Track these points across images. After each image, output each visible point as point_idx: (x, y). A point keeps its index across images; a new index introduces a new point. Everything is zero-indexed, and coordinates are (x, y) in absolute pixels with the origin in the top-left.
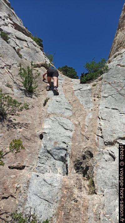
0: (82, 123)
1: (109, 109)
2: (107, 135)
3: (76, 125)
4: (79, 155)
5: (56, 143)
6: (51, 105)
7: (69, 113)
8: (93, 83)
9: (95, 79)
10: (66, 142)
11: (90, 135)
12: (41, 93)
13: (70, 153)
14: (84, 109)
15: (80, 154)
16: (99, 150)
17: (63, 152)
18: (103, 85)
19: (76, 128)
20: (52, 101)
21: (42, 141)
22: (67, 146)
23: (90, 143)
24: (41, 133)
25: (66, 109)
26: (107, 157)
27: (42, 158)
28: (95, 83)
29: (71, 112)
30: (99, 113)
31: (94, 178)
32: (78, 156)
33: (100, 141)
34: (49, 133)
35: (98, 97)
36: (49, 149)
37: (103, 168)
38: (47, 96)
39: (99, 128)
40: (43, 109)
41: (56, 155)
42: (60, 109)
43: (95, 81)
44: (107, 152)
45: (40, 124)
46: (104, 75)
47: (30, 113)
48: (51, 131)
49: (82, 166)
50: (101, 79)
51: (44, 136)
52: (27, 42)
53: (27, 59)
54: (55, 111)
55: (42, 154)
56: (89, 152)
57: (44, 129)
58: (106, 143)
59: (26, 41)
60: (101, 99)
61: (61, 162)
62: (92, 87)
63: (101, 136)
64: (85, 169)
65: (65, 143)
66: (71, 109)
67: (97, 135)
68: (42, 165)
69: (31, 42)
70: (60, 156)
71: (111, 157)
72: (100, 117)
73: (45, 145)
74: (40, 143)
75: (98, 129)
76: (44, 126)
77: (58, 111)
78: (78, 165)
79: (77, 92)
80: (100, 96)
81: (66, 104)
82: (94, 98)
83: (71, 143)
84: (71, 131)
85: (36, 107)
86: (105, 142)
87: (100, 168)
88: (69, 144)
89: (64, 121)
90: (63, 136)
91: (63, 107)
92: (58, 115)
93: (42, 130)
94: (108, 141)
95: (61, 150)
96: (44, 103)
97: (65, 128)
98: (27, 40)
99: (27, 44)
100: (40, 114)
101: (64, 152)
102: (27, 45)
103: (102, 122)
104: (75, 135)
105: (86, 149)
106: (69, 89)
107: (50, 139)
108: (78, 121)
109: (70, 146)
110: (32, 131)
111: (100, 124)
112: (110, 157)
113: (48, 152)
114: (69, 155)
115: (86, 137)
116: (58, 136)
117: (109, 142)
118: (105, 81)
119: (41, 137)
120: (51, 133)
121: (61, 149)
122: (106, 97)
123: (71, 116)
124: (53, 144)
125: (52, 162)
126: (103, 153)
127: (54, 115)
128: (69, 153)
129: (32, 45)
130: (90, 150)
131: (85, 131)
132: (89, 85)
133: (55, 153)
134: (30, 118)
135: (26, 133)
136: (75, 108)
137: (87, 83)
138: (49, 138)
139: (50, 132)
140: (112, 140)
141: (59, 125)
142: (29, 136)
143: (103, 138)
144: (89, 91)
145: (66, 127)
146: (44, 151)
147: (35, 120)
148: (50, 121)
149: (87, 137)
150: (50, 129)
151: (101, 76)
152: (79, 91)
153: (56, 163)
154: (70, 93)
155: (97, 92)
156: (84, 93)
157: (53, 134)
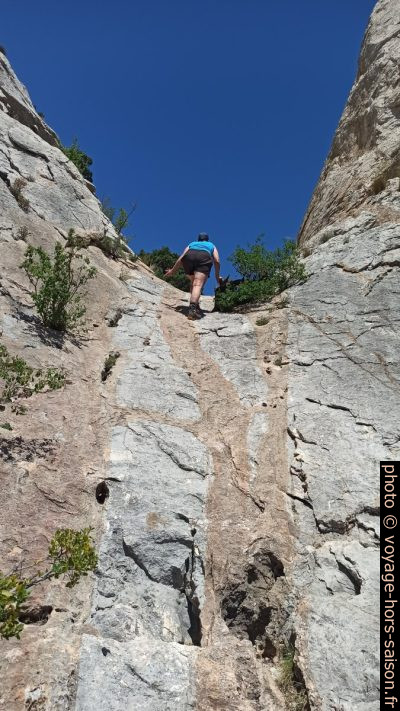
0: (237, 450)
1: (321, 407)
2: (324, 497)
3: (216, 454)
4: (235, 564)
5: (154, 518)
6: (127, 378)
7: (188, 412)
8: (258, 314)
9: (263, 302)
10: (188, 516)
11: (267, 493)
12: (92, 334)
13: (206, 556)
14: (238, 399)
15: (240, 561)
16: (302, 551)
17: (179, 552)
18: (290, 325)
19: (219, 465)
20: (128, 364)
21: (104, 509)
22: (194, 532)
23: (271, 522)
24: (101, 481)
25: (180, 395)
26: (333, 576)
27: (107, 573)
28: (265, 314)
29: (197, 409)
30: (291, 419)
31: (301, 659)
32: (233, 571)
33: (301, 517)
34: (129, 482)
35: (279, 363)
36: (130, 540)
37: (325, 618)
38: (112, 348)
39: (293, 471)
40: (101, 389)
41: (154, 563)
42: (160, 393)
43: (263, 308)
44: (331, 557)
45: (97, 445)
46: (292, 293)
47: (59, 404)
48: (134, 473)
49: (245, 604)
50: (283, 304)
51: (111, 489)
52: (47, 160)
53: (46, 217)
54: (142, 401)
55: (106, 559)
56: (270, 554)
57: (109, 465)
58: (321, 526)
59: (44, 157)
60: (289, 369)
61: (170, 588)
62: (256, 326)
63: (302, 497)
64: (256, 616)
65: (187, 520)
66: (194, 396)
67: (289, 495)
68: (109, 601)
69: (61, 163)
70: (167, 567)
71: (346, 578)
72: (294, 431)
73: (115, 526)
74: (99, 515)
75: (292, 473)
76: (109, 454)
77: (152, 402)
78: (234, 601)
79: (207, 338)
80: (284, 361)
81: (178, 378)
82: (267, 365)
83: (206, 521)
84: (203, 474)
85: (77, 383)
86: (318, 523)
87: (318, 618)
88: (200, 522)
89: (177, 437)
90: (177, 495)
91: (167, 387)
92: (154, 416)
93: (103, 471)
94: (329, 519)
95: (171, 546)
96: (103, 369)
97: (181, 462)
98: (47, 155)
99: (49, 169)
100: (92, 411)
101: (184, 553)
102: (46, 172)
103: (303, 451)
104: (218, 492)
105: (259, 545)
106: (182, 328)
107: (134, 504)
108: (222, 440)
109: (202, 529)
110: (69, 472)
111: (298, 457)
112: (341, 576)
113: (128, 551)
114: (202, 566)
115: (253, 500)
116: (158, 492)
117: (332, 522)
118: (298, 313)
119: (102, 493)
120: (134, 481)
121: (171, 540)
122: (304, 365)
123: (199, 423)
124: (144, 520)
125: (140, 589)
126: (319, 562)
127: (143, 415)
128: (199, 557)
129: (65, 172)
130: (272, 548)
131: (248, 477)
132: (245, 318)
133: (151, 555)
134: (61, 423)
135: (50, 478)
136: (209, 395)
137: (238, 312)
138: (131, 500)
139: (131, 478)
140: (342, 515)
141: (160, 453)
142: (60, 490)
143: (311, 507)
144: (246, 339)
145: (184, 461)
146: (113, 546)
147: (79, 429)
148: (130, 436)
149: (257, 501)
150: (132, 466)
151: (284, 294)
152: (213, 337)
153: (157, 594)
154: (185, 340)
155: (273, 345)
156: (233, 343)
157: (143, 484)
